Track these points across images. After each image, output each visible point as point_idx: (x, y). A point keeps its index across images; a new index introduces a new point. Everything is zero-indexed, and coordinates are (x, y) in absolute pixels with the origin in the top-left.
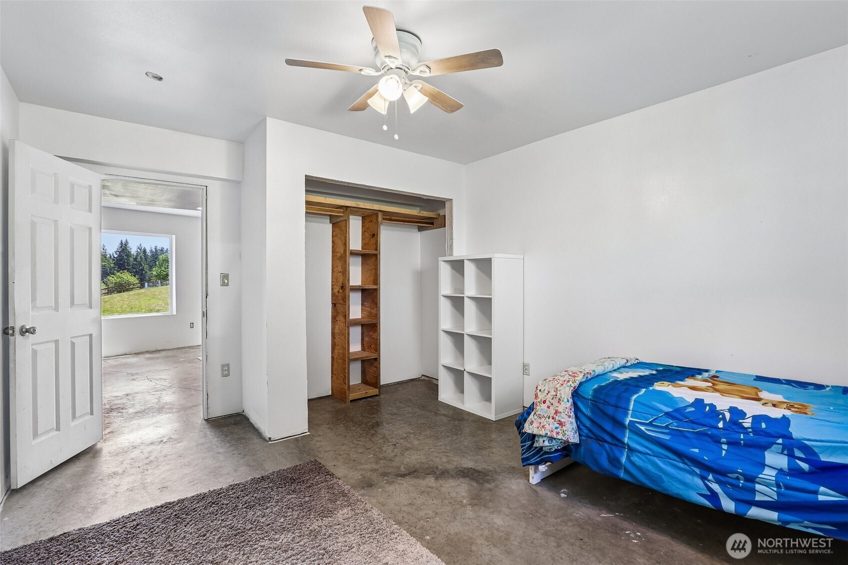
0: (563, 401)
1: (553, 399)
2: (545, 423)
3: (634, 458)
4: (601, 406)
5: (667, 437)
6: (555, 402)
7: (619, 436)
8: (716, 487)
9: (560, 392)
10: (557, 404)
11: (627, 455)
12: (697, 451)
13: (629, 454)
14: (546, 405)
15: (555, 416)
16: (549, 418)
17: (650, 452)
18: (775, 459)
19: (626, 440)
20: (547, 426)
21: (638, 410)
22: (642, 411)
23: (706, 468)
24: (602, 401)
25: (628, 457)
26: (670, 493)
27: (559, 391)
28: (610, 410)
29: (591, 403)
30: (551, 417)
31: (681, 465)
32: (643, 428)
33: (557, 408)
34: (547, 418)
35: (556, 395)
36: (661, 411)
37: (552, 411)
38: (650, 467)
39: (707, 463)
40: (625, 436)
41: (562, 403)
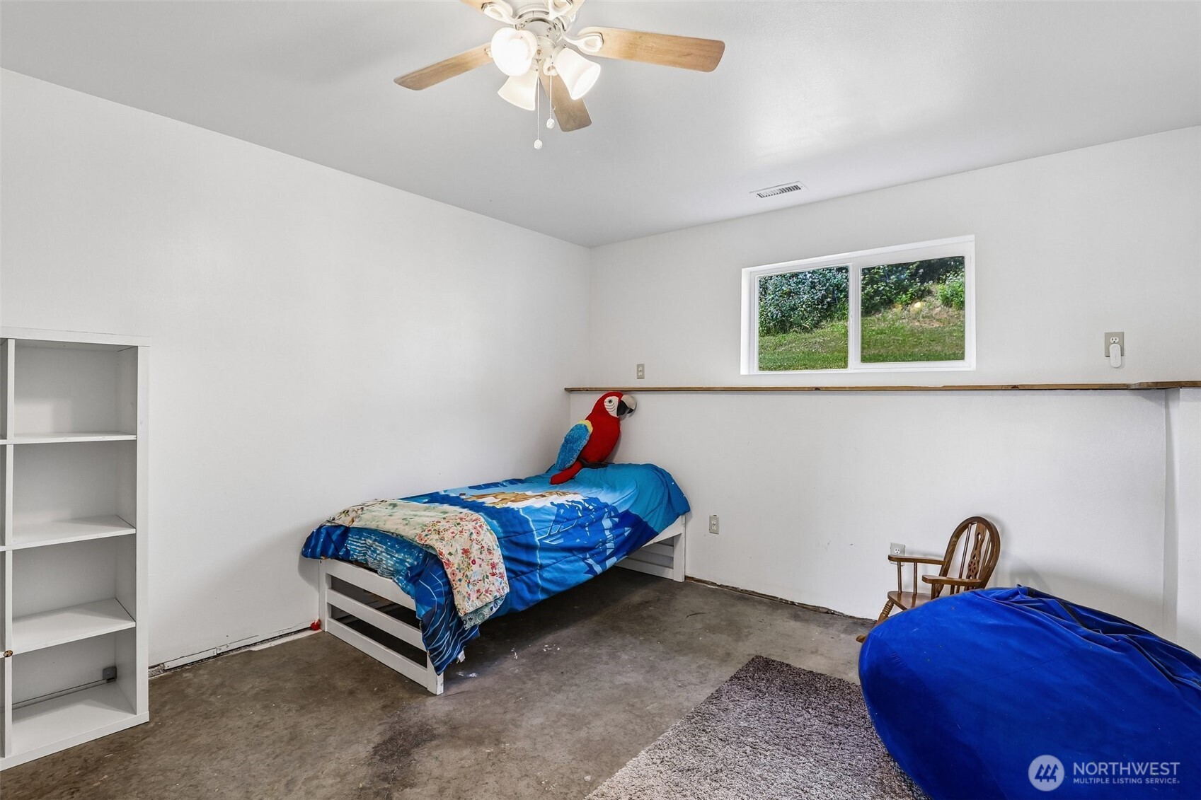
0: (494, 549)
1: (481, 553)
2: (487, 586)
3: (546, 575)
4: (514, 539)
5: (561, 541)
6: (485, 555)
7: (534, 561)
8: (590, 561)
9: (484, 542)
10: (490, 557)
11: (540, 576)
12: (578, 540)
13: (541, 573)
14: (477, 565)
15: (494, 571)
16: (487, 577)
17: (554, 561)
18: (607, 523)
19: (539, 561)
20: (492, 588)
21: (538, 528)
22: (541, 527)
23: (583, 549)
24: (512, 534)
25: (541, 576)
26: (573, 585)
27: (482, 540)
28: (522, 539)
29: (505, 541)
30: (489, 575)
31: (572, 558)
32: (548, 542)
33: (491, 561)
34: (486, 580)
35: (483, 547)
36: (550, 521)
37: (488, 569)
38: (556, 574)
39: (587, 546)
40: (536, 558)
41: (494, 552)
